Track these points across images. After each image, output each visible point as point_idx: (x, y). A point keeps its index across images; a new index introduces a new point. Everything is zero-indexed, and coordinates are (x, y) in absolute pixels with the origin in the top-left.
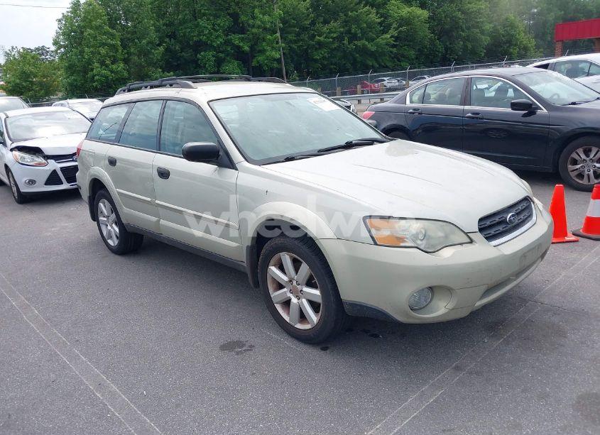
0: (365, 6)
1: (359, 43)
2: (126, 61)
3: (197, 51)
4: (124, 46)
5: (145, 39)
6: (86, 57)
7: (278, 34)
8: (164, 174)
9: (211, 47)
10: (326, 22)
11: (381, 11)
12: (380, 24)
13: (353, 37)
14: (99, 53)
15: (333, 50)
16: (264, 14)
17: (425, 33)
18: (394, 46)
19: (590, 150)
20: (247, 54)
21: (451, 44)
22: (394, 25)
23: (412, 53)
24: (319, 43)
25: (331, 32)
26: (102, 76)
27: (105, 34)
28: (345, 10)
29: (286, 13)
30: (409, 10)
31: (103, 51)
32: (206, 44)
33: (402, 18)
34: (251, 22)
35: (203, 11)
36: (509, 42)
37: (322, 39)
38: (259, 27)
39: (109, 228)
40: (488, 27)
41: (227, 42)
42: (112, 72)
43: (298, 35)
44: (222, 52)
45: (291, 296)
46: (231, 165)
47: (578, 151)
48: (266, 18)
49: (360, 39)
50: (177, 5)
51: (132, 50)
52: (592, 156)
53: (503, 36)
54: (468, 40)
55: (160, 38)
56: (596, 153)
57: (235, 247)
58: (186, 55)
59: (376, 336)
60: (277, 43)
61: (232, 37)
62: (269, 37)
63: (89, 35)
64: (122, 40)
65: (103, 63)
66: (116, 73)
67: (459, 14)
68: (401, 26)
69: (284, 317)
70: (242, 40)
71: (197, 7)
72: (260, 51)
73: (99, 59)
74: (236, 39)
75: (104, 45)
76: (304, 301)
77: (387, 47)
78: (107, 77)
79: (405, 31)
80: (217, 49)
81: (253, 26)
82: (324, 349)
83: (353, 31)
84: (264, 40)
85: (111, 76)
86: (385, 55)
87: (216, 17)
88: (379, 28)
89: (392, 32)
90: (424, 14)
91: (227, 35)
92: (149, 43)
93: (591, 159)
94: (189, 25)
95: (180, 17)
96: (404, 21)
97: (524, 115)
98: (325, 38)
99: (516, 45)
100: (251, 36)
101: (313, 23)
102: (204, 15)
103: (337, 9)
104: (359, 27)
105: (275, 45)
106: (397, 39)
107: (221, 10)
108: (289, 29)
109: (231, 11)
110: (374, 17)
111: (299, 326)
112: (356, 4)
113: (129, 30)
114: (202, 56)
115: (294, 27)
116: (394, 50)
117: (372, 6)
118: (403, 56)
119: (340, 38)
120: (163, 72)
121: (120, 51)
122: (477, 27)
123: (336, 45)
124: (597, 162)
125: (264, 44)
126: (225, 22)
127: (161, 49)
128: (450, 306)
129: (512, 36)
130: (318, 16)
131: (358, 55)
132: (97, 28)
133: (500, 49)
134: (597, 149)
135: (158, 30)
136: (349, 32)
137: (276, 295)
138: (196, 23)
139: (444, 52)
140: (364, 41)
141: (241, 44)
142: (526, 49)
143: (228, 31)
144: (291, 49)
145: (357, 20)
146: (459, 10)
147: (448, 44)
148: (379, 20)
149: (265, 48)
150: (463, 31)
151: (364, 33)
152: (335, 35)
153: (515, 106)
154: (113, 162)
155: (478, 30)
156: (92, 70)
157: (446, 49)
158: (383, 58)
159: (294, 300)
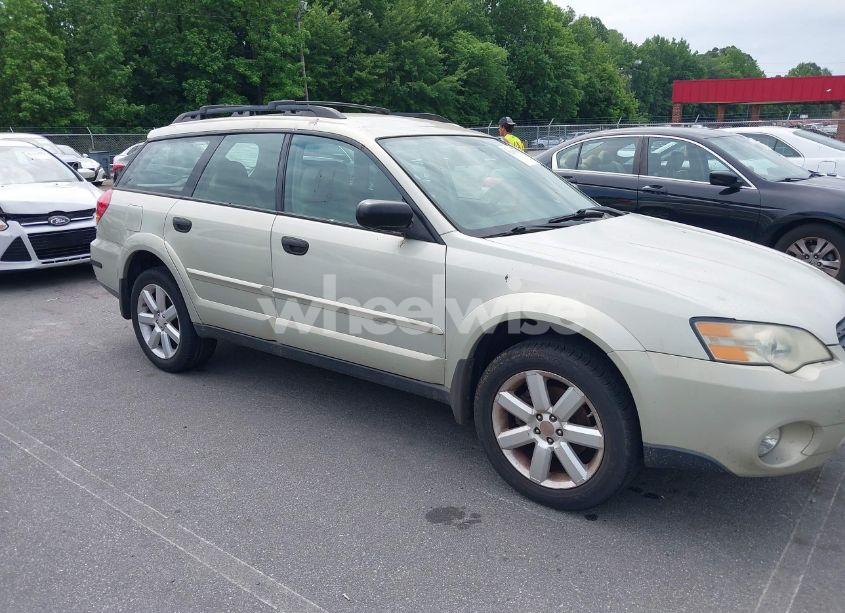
0: (425, 34)
1: (415, 85)
2: (71, 83)
3: (182, 78)
4: (70, 61)
5: (102, 52)
6: (9, 72)
7: (303, 63)
8: (296, 247)
9: (204, 73)
10: (369, 52)
11: (446, 43)
12: (443, 61)
13: (407, 77)
14: (30, 68)
15: (378, 91)
16: (284, 33)
17: (502, 79)
18: (461, 93)
19: (815, 243)
20: (256, 87)
21: (534, 96)
22: (464, 65)
23: (485, 105)
24: (359, 80)
25: (376, 67)
26: (34, 102)
27: (41, 40)
28: (397, 37)
29: (315, 34)
30: (483, 45)
31: (36, 66)
32: (195, 68)
33: (473, 56)
34: (264, 42)
35: (193, 20)
36: (608, 101)
37: (363, 75)
38: (275, 51)
39: (158, 329)
40: (582, 78)
41: (228, 69)
42: (50, 97)
43: (330, 66)
44: (220, 82)
45: (537, 437)
46: (433, 237)
47: (798, 243)
48: (287, 39)
49: (416, 79)
50: (153, 7)
51: (82, 67)
52: (817, 251)
53: (601, 92)
54: (557, 92)
55: (125, 53)
56: (824, 246)
57: (431, 362)
58: (167, 81)
59: (655, 497)
60: (301, 75)
61: (234, 61)
62: (289, 66)
63: (14, 38)
64: (66, 52)
65: (35, 84)
66: (56, 100)
67: (546, 58)
68: (472, 66)
69: (519, 470)
70: (250, 66)
71: (184, 12)
72: (275, 85)
73: (29, 77)
74: (241, 64)
75: (38, 57)
76: (564, 445)
77: (451, 93)
78: (42, 106)
79: (476, 74)
80: (214, 78)
81: (266, 49)
82: (592, 517)
83: (407, 68)
84: (282, 69)
85: (50, 104)
86: (448, 104)
87: (212, 29)
88: (441, 67)
89: (460, 74)
90: (502, 53)
91: (228, 58)
92: (108, 58)
93: (816, 255)
94: (171, 37)
95: (158, 24)
96: (477, 61)
97: (724, 193)
98: (369, 73)
99: (616, 104)
100: (262, 63)
101: (352, 52)
102: (194, 25)
103: (387, 36)
104: (415, 63)
105: (297, 78)
106: (466, 83)
107: (220, 21)
108: (317, 58)
109: (234, 24)
110: (435, 51)
111: (548, 484)
112: (412, 32)
113: (78, 36)
114: (190, 85)
115: (325, 55)
116: (462, 98)
117: (433, 35)
118: (473, 108)
119: (388, 76)
120: (129, 103)
121: (64, 67)
122: (569, 77)
123: (383, 85)
124: (823, 259)
125: (283, 75)
126: (224, 38)
127: (128, 69)
128: (809, 451)
129: (611, 92)
130: (359, 42)
131: (412, 102)
132: (28, 30)
133: (596, 109)
134: (824, 241)
135: (122, 41)
136: (400, 68)
137: (506, 436)
138: (182, 36)
139: (526, 105)
140: (421, 83)
141: (248, 73)
142: (627, 110)
143: (230, 53)
144: (320, 85)
145: (413, 53)
146: (546, 52)
147: (531, 95)
148: (442, 56)
149: (284, 81)
150: (551, 80)
151: (421, 72)
152: (382, 71)
153: (715, 178)
154: (183, 226)
155: (569, 81)
156: (18, 92)
157: (529, 101)
158: (446, 108)
159: (543, 445)
